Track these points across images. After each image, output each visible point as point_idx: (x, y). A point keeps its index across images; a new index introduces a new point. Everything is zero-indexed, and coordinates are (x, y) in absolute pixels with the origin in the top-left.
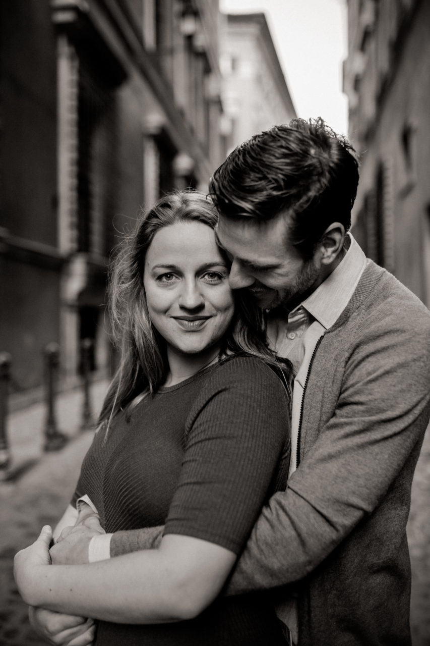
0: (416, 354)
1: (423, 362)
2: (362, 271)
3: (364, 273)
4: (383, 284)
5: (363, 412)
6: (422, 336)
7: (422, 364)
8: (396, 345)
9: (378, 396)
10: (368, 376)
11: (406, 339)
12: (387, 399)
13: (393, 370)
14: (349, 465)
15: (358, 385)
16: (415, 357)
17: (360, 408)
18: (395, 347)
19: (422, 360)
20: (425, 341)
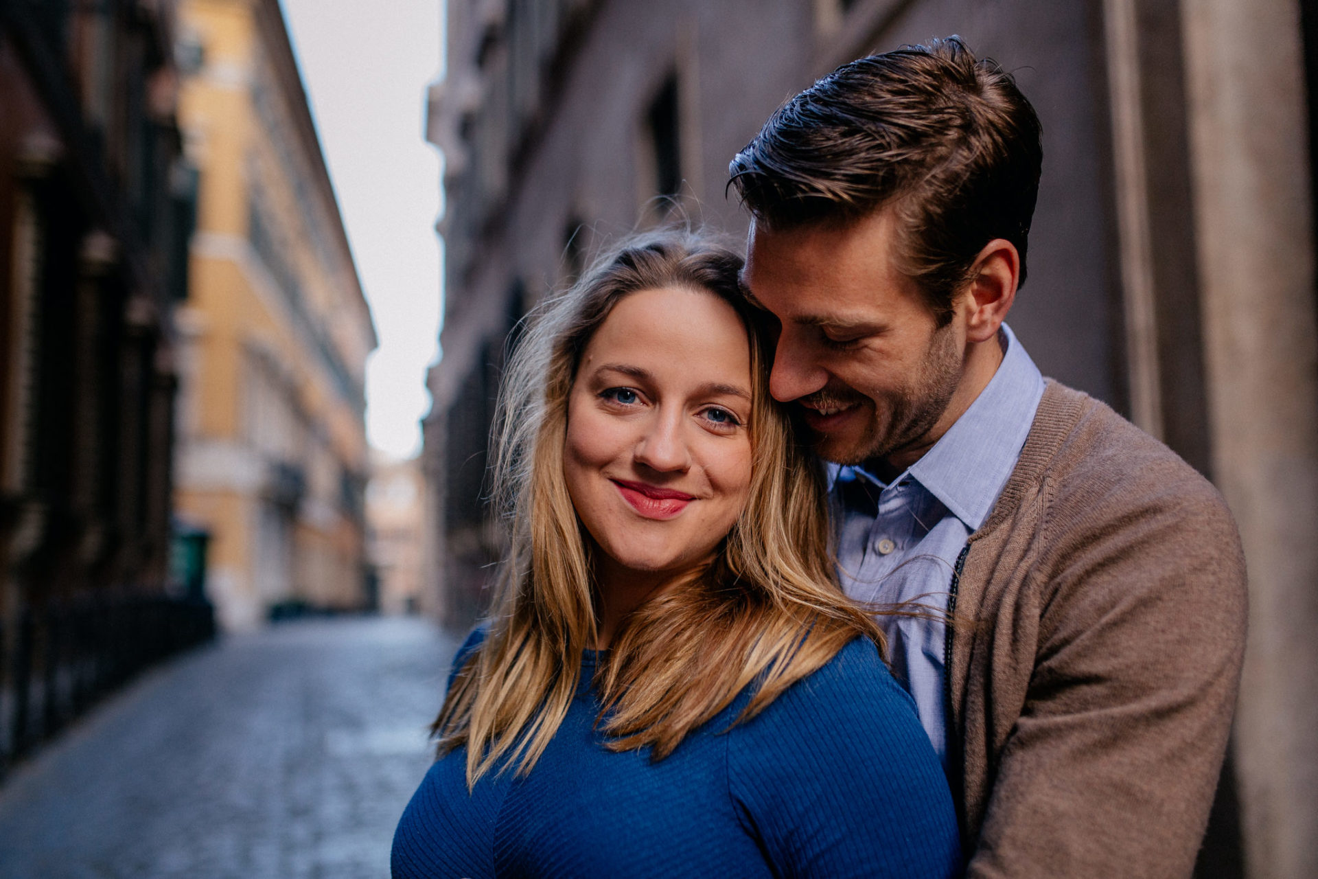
0: (1196, 557)
1: (1214, 573)
2: (1037, 400)
3: (1040, 404)
4: (1087, 424)
5: (1107, 697)
6: (1201, 518)
7: (1212, 578)
8: (1147, 542)
9: (1133, 657)
10: (1100, 616)
11: (1169, 527)
12: (1157, 662)
13: (1153, 596)
14: (1104, 833)
15: (1083, 637)
16: (1196, 563)
17: (1099, 690)
18: (1146, 545)
19: (1210, 568)
20: (1207, 528)
